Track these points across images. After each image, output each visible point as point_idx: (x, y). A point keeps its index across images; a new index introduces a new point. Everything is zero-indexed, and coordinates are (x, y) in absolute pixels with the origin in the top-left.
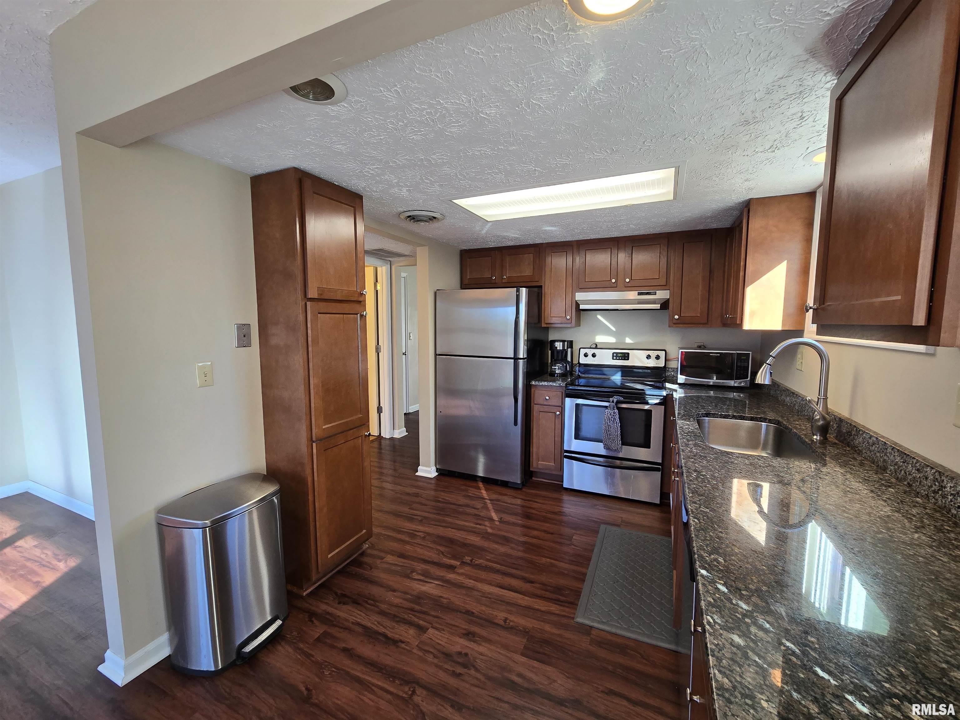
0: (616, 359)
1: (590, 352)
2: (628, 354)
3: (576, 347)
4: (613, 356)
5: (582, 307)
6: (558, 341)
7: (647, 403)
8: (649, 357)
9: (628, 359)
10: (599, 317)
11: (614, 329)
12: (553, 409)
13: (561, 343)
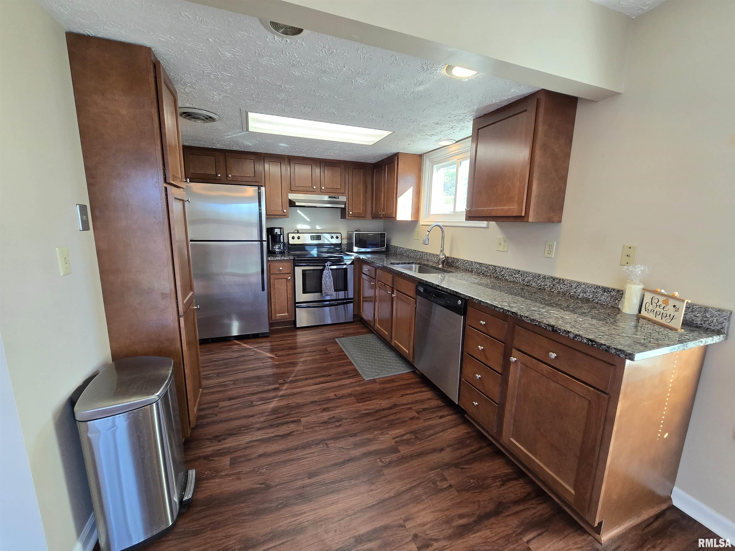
0: (313, 240)
1: (296, 236)
2: (320, 236)
3: (285, 232)
4: (311, 238)
5: (297, 204)
7: (344, 265)
8: (332, 237)
9: (320, 239)
10: (299, 211)
11: (309, 220)
12: (286, 276)
13: (279, 230)
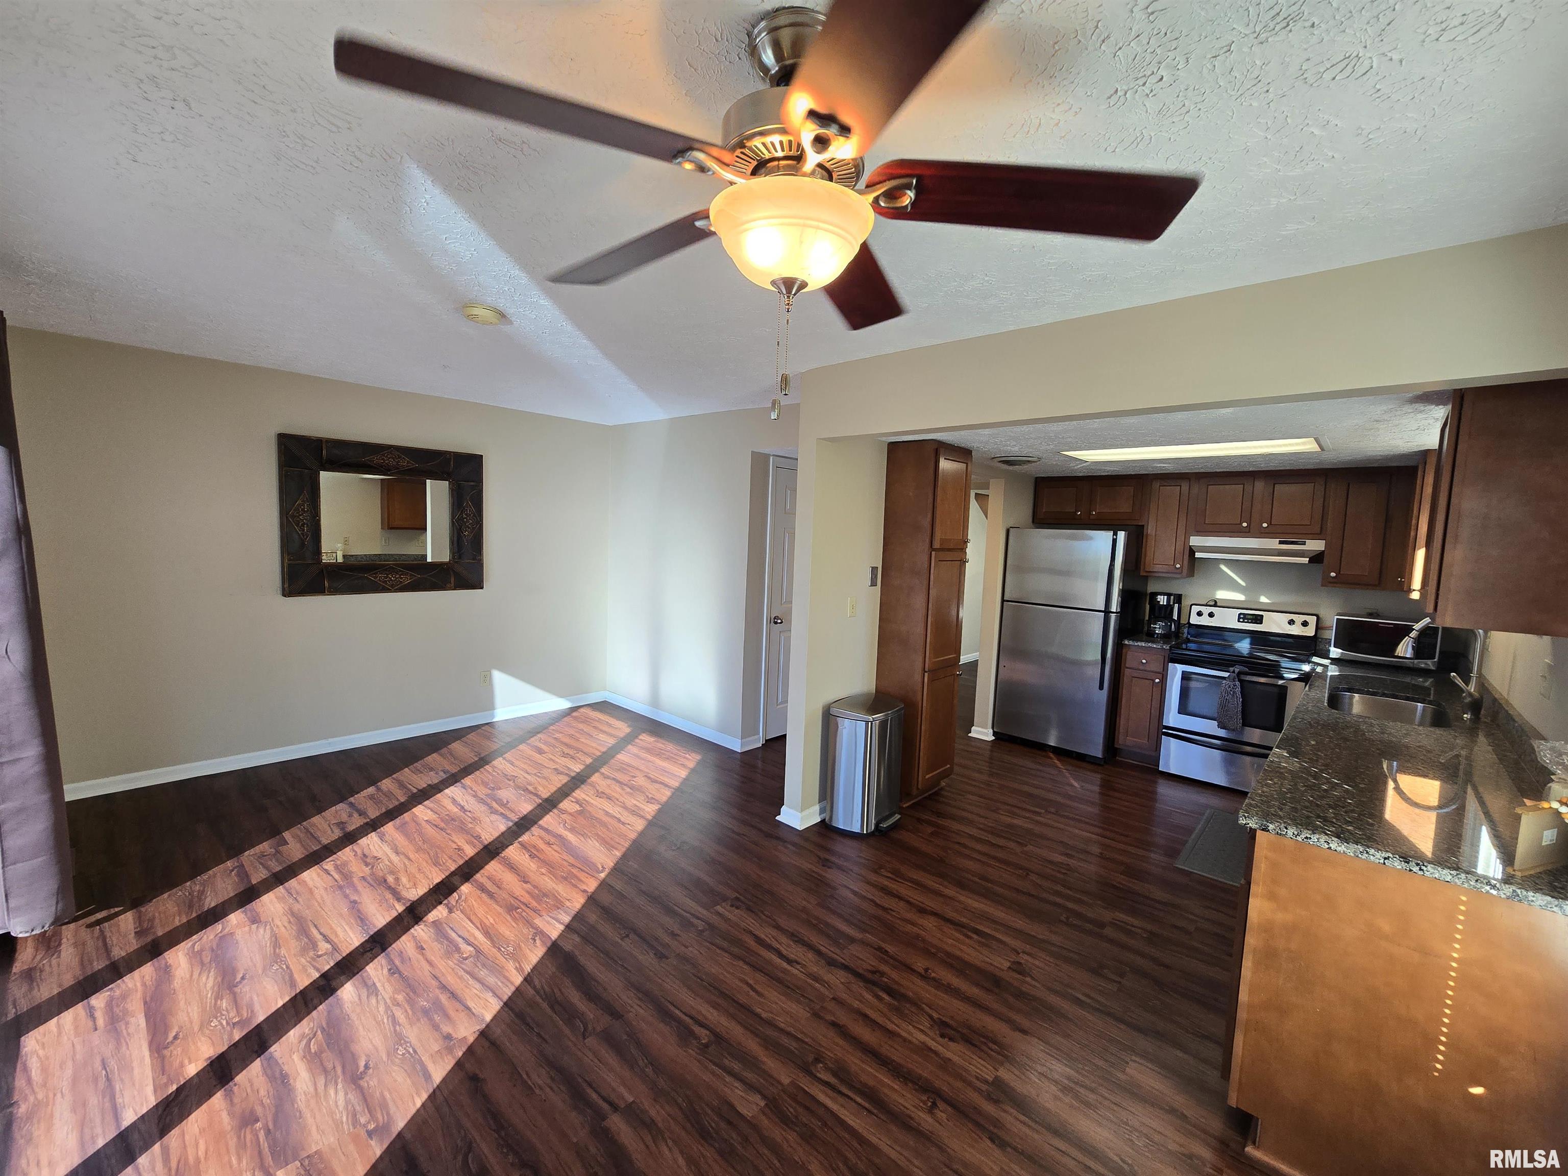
0: (1243, 622)
1: (1206, 610)
2: (1262, 616)
3: (1186, 603)
4: (1239, 618)
5: (1198, 555)
6: (1161, 594)
7: (1282, 678)
9: (1261, 623)
10: (1225, 569)
11: (1243, 584)
12: (1151, 676)
13: (1166, 597)
